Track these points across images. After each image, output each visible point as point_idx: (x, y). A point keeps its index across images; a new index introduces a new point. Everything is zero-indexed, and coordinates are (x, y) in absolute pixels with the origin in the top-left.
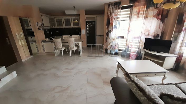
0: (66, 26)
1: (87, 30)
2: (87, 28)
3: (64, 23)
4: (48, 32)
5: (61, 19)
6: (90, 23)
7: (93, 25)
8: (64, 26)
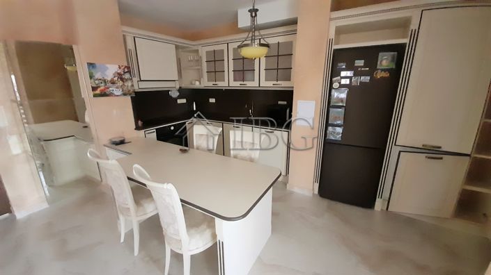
0: (235, 80)
1: (329, 104)
2: (335, 94)
3: (229, 66)
4: (179, 101)
5: (223, 51)
6: (359, 63)
7: (379, 75)
8: (229, 82)
